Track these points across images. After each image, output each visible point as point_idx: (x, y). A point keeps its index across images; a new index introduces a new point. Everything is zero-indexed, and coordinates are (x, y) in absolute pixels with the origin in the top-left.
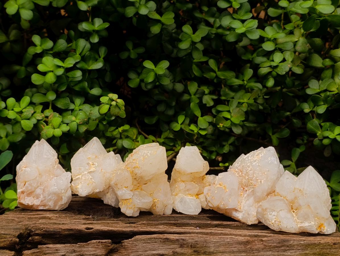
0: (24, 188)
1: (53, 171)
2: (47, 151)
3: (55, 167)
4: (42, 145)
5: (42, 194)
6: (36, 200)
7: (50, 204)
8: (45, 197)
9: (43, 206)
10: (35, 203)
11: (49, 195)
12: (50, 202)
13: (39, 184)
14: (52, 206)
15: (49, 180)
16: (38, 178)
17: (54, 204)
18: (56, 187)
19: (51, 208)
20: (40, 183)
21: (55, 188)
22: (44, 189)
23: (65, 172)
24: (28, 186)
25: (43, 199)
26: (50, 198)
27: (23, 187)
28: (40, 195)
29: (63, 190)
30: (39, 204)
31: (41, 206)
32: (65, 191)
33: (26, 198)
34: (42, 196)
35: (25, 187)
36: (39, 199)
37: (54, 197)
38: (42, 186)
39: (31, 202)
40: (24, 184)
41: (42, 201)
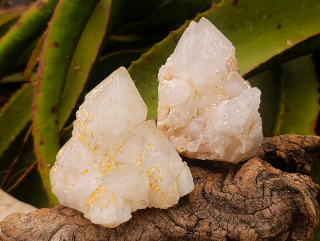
0: (167, 120)
1: (224, 86)
2: (209, 45)
3: (226, 77)
4: (200, 32)
5: (202, 132)
6: (190, 143)
7: (217, 152)
8: (206, 139)
9: (205, 154)
10: (189, 150)
11: (214, 136)
12: (217, 148)
13: (195, 113)
14: (222, 156)
15: (214, 105)
16: (191, 100)
17: (225, 152)
18: (227, 123)
19: (221, 159)
20: (196, 110)
21: (225, 123)
22: (204, 123)
23: (249, 87)
24: (174, 116)
25: (204, 142)
26: (216, 142)
27: (166, 118)
28: (198, 133)
29: (242, 129)
30: (196, 151)
31: (201, 153)
32: (248, 129)
33: (172, 139)
34: (201, 136)
35: (169, 118)
36: (196, 141)
37: (224, 141)
38: (202, 117)
39: (181, 147)
40: (167, 111)
41: (202, 146)
